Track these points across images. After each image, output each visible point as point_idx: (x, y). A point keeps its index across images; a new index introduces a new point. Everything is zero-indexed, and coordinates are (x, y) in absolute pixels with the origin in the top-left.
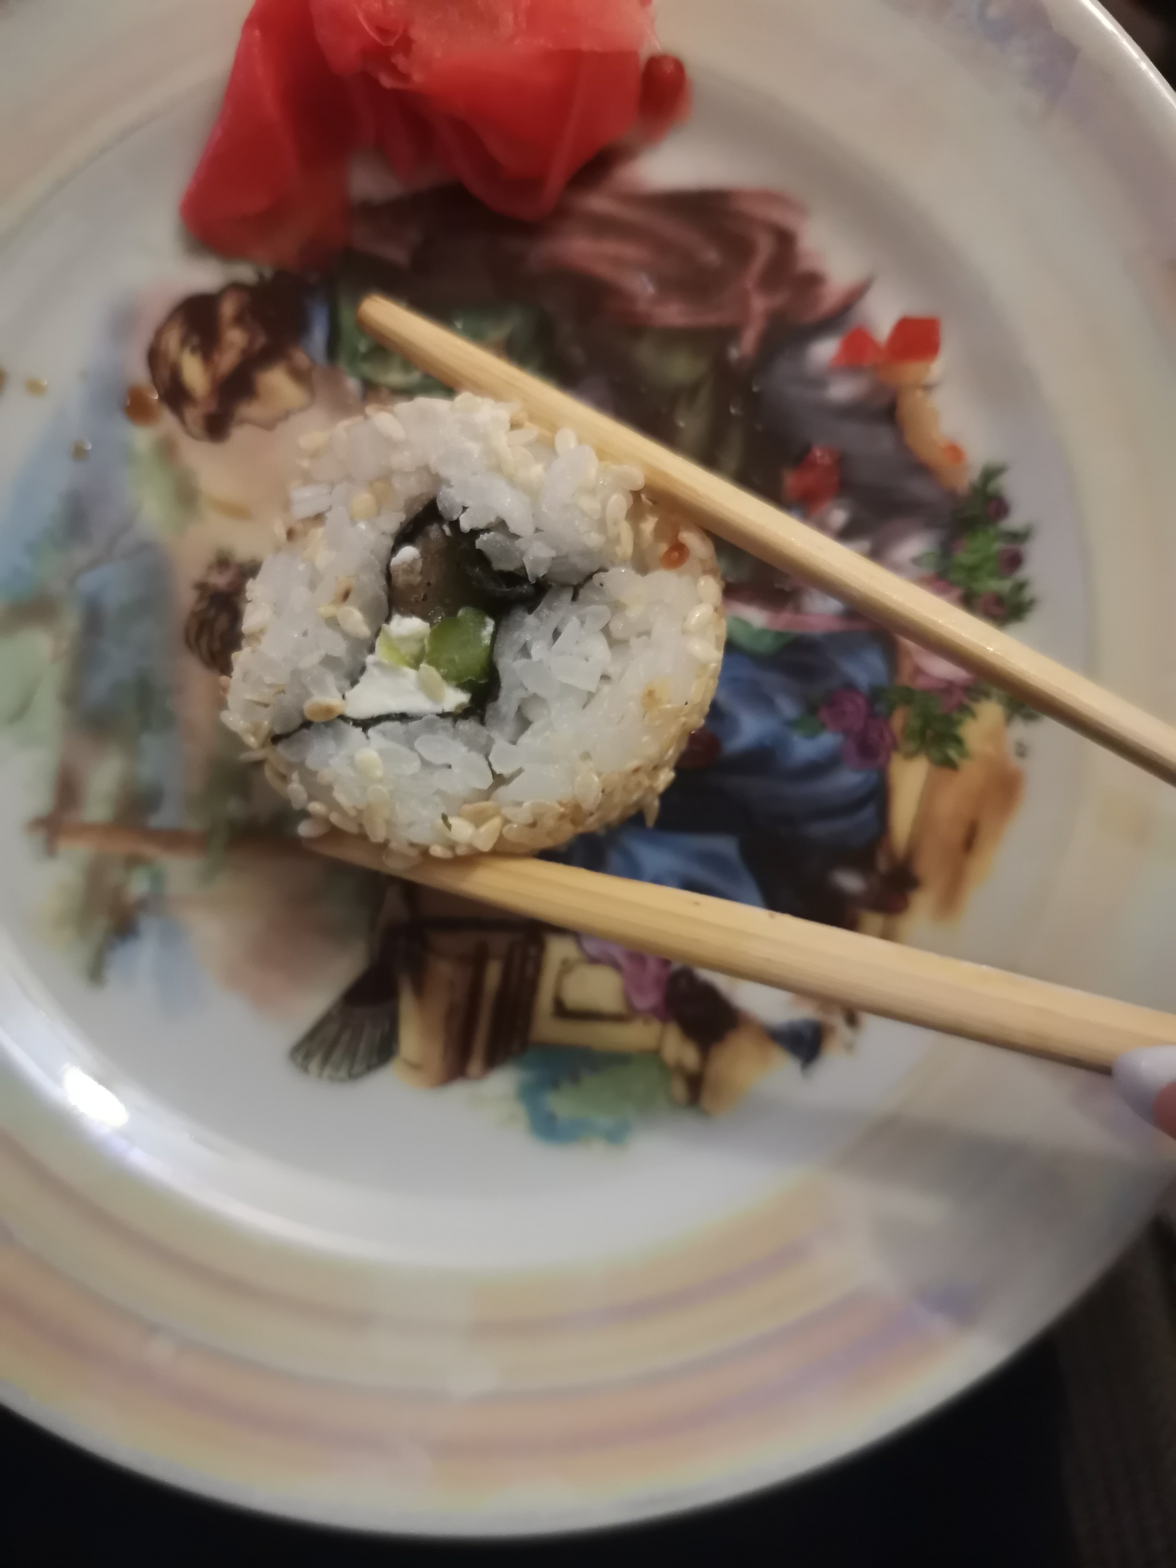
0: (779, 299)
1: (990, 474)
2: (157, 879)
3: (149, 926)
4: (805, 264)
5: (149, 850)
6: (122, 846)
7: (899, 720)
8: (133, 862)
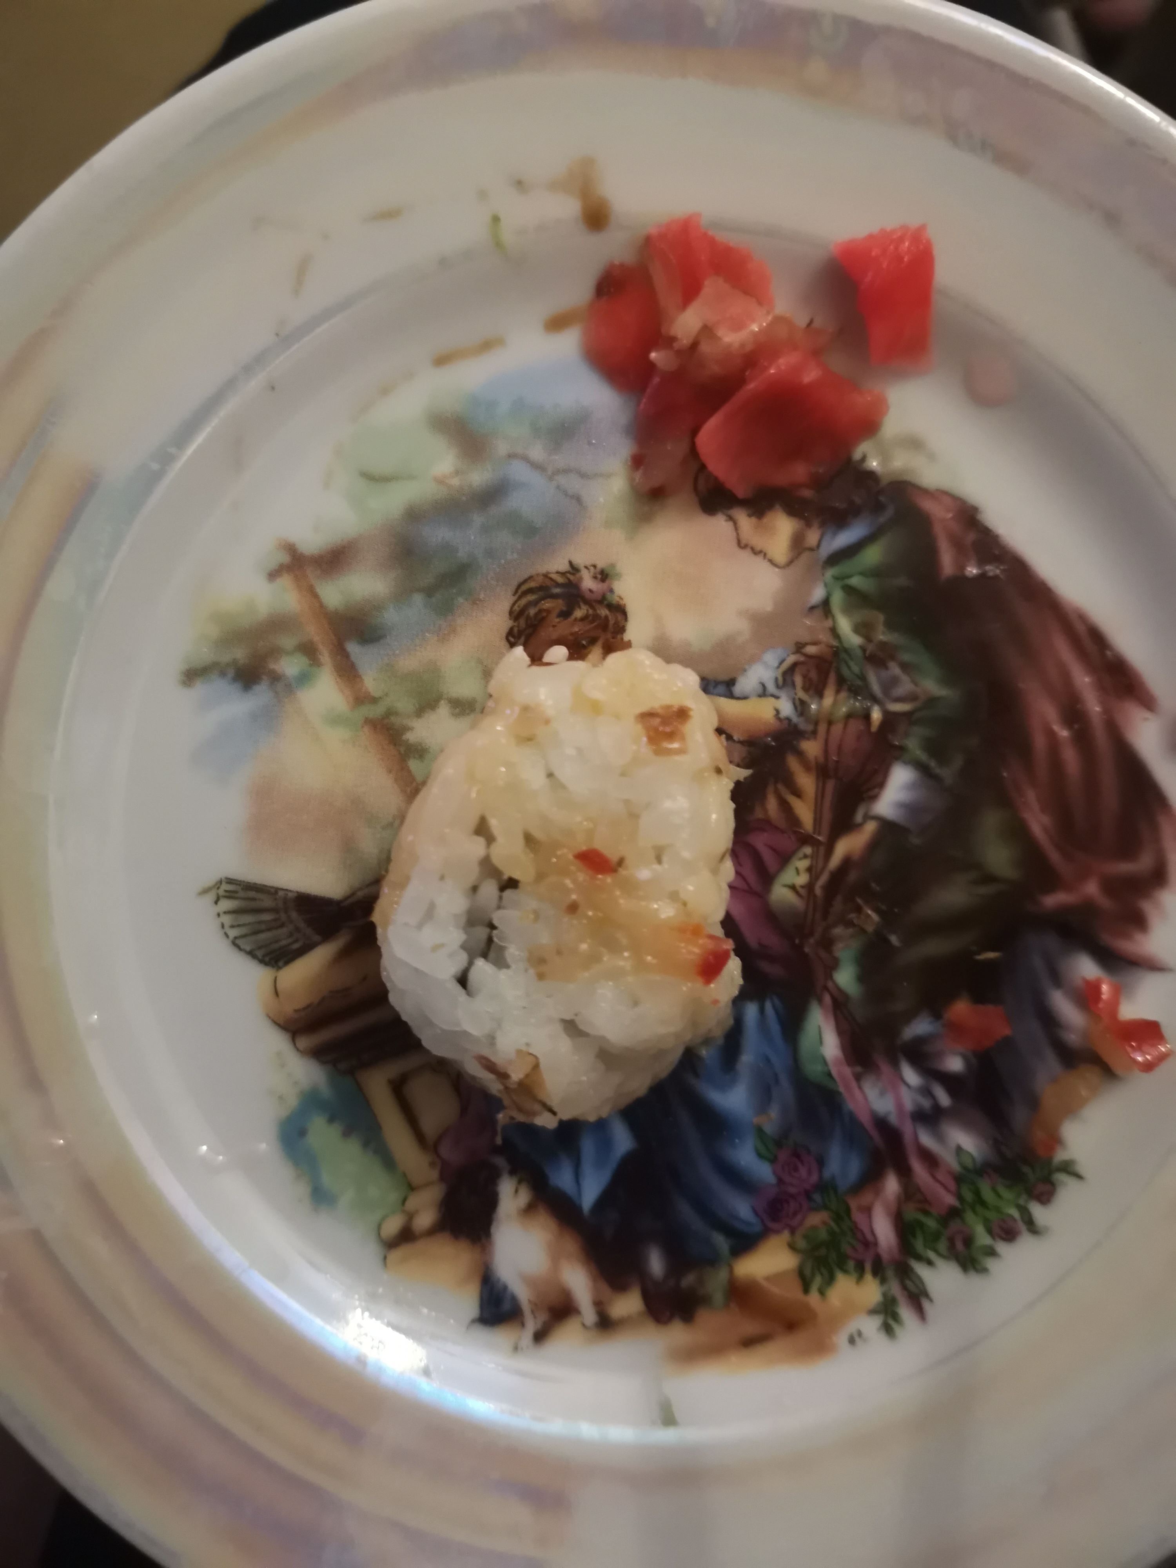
0: (1105, 903)
1: (1068, 1168)
2: (304, 679)
3: (261, 694)
4: (1146, 906)
5: (326, 657)
6: (313, 632)
7: (816, 1219)
8: (308, 650)
